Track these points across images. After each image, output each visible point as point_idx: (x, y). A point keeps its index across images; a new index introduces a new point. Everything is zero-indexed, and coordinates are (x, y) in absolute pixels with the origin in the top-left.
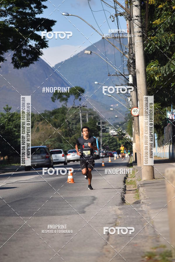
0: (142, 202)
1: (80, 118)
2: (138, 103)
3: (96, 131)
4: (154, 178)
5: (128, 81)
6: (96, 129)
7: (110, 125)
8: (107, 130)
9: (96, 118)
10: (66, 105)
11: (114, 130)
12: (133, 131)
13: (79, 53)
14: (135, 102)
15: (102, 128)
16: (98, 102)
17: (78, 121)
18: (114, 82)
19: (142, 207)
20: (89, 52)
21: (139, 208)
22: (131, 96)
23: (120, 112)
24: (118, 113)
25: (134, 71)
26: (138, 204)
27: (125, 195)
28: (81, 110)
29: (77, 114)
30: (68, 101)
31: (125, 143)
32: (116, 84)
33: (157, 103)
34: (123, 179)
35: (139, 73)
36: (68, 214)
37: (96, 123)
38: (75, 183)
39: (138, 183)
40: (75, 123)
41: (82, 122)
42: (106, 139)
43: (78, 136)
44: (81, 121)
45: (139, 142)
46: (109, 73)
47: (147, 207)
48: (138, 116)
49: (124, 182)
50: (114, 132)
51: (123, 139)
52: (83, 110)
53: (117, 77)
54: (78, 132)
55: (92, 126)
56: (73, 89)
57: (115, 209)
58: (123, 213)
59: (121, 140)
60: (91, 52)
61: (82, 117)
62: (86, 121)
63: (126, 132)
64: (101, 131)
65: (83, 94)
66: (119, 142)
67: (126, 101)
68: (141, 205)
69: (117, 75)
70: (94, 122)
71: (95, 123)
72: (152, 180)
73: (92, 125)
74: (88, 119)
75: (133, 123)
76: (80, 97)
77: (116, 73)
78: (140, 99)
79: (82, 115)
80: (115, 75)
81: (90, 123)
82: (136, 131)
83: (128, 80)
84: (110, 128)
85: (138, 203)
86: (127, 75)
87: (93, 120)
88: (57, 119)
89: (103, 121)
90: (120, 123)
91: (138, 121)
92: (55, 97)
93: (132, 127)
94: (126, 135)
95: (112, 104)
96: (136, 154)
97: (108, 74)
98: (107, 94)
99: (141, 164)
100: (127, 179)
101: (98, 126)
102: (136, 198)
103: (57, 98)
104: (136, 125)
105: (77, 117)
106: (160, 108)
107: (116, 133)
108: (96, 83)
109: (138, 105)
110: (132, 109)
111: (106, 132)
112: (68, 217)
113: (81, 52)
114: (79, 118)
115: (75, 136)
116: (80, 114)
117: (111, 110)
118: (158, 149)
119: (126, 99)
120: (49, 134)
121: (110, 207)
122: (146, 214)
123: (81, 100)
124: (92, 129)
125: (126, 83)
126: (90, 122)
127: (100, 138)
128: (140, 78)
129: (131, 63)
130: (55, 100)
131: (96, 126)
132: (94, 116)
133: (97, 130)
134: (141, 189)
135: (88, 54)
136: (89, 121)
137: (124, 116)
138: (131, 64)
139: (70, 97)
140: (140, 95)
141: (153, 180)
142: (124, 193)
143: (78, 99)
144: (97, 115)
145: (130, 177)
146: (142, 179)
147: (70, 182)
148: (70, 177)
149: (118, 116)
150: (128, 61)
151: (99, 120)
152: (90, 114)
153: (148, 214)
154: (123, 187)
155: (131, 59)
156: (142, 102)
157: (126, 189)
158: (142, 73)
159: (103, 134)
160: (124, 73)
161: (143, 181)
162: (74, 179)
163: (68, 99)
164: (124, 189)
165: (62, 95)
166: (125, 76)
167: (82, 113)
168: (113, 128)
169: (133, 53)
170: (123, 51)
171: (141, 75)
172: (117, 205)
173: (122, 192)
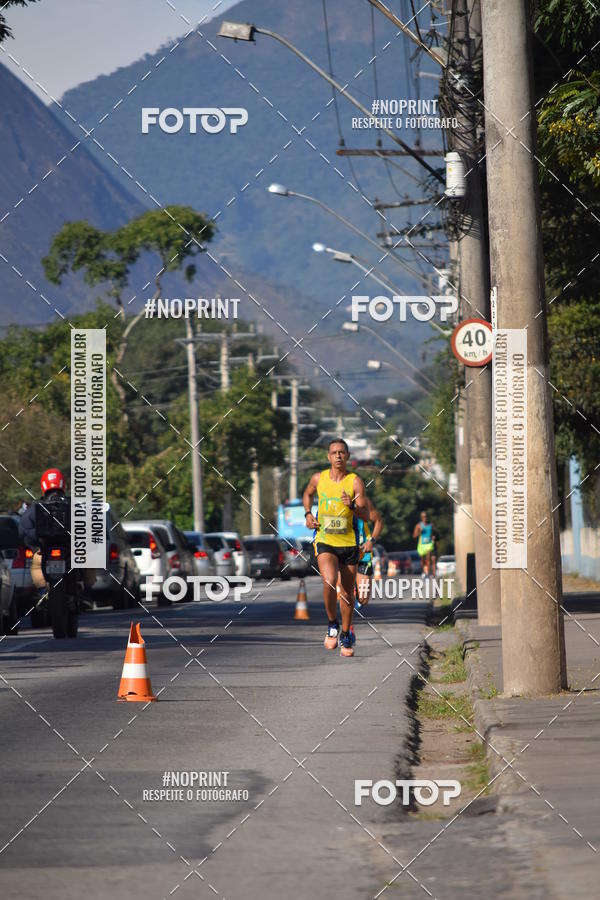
0: (506, 809)
1: (186, 371)
2: (493, 298)
3: (265, 439)
4: (564, 686)
5: (440, 185)
6: (268, 426)
7: (339, 410)
8: (324, 433)
9: (272, 371)
11: (360, 433)
12: (461, 441)
13: (188, 36)
14: (473, 295)
15: (301, 421)
16: (278, 288)
17: (177, 384)
18: (365, 189)
19: (503, 833)
20: (244, 31)
21: (491, 835)
22: (455, 262)
23: (394, 345)
24: (386, 348)
25: (474, 135)
26: (486, 816)
27: (414, 768)
28: (194, 327)
29: (171, 346)
30: (130, 277)
31: (413, 501)
32: (377, 200)
33: (588, 303)
34: (404, 688)
35: (498, 137)
36: (124, 862)
37: (269, 395)
38: (157, 700)
39: (483, 712)
40: (159, 397)
41: (198, 390)
43: (177, 459)
44: (192, 385)
46: (342, 143)
47: (528, 831)
48: (487, 366)
49: (412, 702)
50: (362, 443)
51: (407, 481)
52: (204, 330)
53: (383, 165)
54: (175, 439)
55: (248, 411)
56: (154, 219)
57: (362, 840)
59: (393, 490)
60: (253, 30)
61: (197, 361)
62: (218, 385)
63: (421, 448)
64: (294, 439)
65: (204, 245)
66: (382, 496)
67: (425, 286)
68: (502, 822)
69: (384, 153)
70: (260, 389)
71: (264, 396)
72: (552, 696)
74: (230, 377)
75: (458, 403)
76: (188, 261)
77: (380, 143)
78: (505, 276)
79: (195, 354)
80: (372, 153)
81: (239, 394)
82: (474, 443)
83: (440, 175)
84: (340, 428)
85: (482, 813)
86: (435, 154)
87: (251, 381)
89: (306, 387)
90: (392, 401)
91: (486, 391)
92: (64, 257)
93: (453, 423)
94: (422, 462)
96: (471, 559)
97: (339, 148)
98: (329, 250)
99: (499, 610)
100: (426, 690)
101: (277, 412)
102: (474, 788)
103: (71, 264)
104: (475, 409)
105: (171, 363)
107: (369, 453)
108: (274, 189)
109: (494, 310)
110: (456, 330)
111: (320, 446)
112: (123, 874)
113: (201, 28)
114: (181, 368)
115: (160, 461)
116: (190, 348)
117: (350, 331)
118: (587, 538)
119: (425, 277)
120: (27, 446)
121: (340, 828)
122: (526, 868)
123: (196, 278)
124: (248, 426)
125: (428, 192)
126: (235, 388)
127: (288, 475)
128: (507, 168)
129: (458, 93)
130: (64, 270)
131: (268, 412)
132: (261, 358)
133: (274, 433)
134: (498, 743)
135: (236, 39)
136: (231, 383)
137: (411, 365)
138: (456, 97)
139: (139, 260)
140: (502, 259)
141: (561, 695)
142: (408, 759)
143: (181, 269)
144: (276, 356)
145: (438, 678)
146: (502, 691)
147: (130, 698)
148: (132, 671)
149: (385, 364)
150: (445, 79)
151: (286, 383)
152: (239, 350)
153: (538, 870)
154: (404, 727)
155: (460, 72)
156: (512, 292)
157: (418, 741)
158: (514, 147)
159: (306, 453)
160: (418, 143)
161: (507, 701)
162: (153, 683)
163: (127, 271)
164: (411, 739)
165: (97, 248)
166: (426, 159)
167: (200, 344)
168: (356, 425)
169: (468, 42)
170: (418, 28)
171: (509, 152)
172: (373, 822)
173: (399, 756)
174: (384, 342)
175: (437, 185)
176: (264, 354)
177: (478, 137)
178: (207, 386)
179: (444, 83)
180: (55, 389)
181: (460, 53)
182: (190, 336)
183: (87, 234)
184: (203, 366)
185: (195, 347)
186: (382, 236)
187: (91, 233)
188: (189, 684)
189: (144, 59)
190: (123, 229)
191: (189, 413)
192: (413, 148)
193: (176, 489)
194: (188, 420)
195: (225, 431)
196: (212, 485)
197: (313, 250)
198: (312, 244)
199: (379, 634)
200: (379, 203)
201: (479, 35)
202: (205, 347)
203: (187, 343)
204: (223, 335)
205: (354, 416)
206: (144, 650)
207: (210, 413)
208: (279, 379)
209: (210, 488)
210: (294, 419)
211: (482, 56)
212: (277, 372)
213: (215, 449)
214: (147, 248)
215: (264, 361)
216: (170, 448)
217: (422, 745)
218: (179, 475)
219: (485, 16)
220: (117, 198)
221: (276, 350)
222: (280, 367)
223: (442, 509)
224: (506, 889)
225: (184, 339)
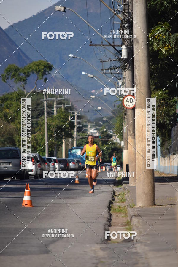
1: (44, 109)
3: (67, 130)
4: (154, 204)
5: (120, 55)
6: (68, 126)
7: (89, 121)
8: (84, 128)
9: (69, 109)
10: (24, 89)
11: (95, 128)
12: (125, 131)
13: (46, 10)
15: (77, 125)
18: (97, 56)
19: (136, 247)
20: (63, 9)
21: (132, 248)
22: (124, 78)
23: (105, 102)
24: (103, 103)
26: (131, 242)
27: (110, 228)
28: (46, 96)
29: (39, 102)
30: (27, 81)
31: (110, 149)
32: (101, 59)
34: (107, 204)
35: (138, 42)
36: (23, 254)
37: (68, 117)
38: (34, 207)
39: (130, 212)
40: (36, 117)
41: (47, 115)
42: (83, 141)
43: (40, 135)
44: (45, 113)
45: (133, 149)
47: (143, 247)
48: (133, 109)
49: (109, 208)
50: (96, 131)
51: (109, 143)
52: (49, 97)
53: (103, 49)
54: (40, 129)
55: (62, 121)
56: (35, 64)
57: (94, 249)
58: (106, 256)
59: (105, 145)
60: (65, 8)
61: (47, 106)
62: (53, 113)
63: (113, 133)
64: (75, 130)
65: (50, 72)
66: (102, 147)
67: (115, 85)
68: (135, 244)
69: (103, 45)
70: (66, 115)
71: (67, 117)
72: (151, 207)
73: (62, 119)
74: (57, 111)
75: (124, 120)
76: (45, 76)
77: (102, 42)
79: (46, 104)
80: (100, 45)
81: (59, 116)
82: (129, 132)
83: (120, 52)
84: (89, 127)
86: (119, 46)
87: (63, 112)
88: (9, 109)
89: (79, 114)
90: (105, 119)
91: (133, 116)
92: (8, 74)
93: (123, 126)
94: (113, 137)
95: (94, 90)
96: (127, 166)
98: (87, 74)
100: (113, 205)
101: (70, 122)
103: (10, 77)
105: (39, 106)
106: (167, 97)
107: (97, 134)
108: (70, 55)
111: (83, 132)
112: (23, 258)
113: (50, 8)
114: (42, 108)
115: (35, 136)
116: (45, 102)
118: (162, 160)
119: (115, 82)
121: (88, 245)
122: (142, 258)
124: (62, 126)
125: (116, 57)
126: (58, 114)
127: (74, 140)
129: (125, 28)
130: (8, 78)
132: (66, 106)
133: (70, 128)
134: (135, 220)
135: (60, 11)
137: (111, 108)
139: (30, 76)
140: (138, 77)
141: (154, 207)
142: (108, 225)
143: (43, 79)
144: (70, 105)
145: (117, 201)
146: (136, 205)
147: (26, 206)
148: (27, 198)
149: (103, 108)
150: (122, 24)
151: (73, 113)
152: (59, 103)
153: (146, 258)
154: (107, 215)
155: (126, 22)
156: (141, 87)
157: (111, 220)
158: (142, 44)
159: (79, 134)
160: (113, 43)
161: (137, 208)
162: (32, 202)
163: (27, 79)
164: (109, 219)
165: (18, 72)
166: (116, 47)
167: (48, 101)
168: (94, 126)
169: (128, 13)
170: (114, 8)
171: (140, 46)
172: (97, 243)
173: (105, 224)
174: (103, 102)
175: (119, 55)
176: (67, 105)
177: (131, 41)
178: (50, 114)
179: (121, 25)
180: (5, 114)
181: (126, 16)
182: (45, 99)
183: (15, 68)
184: (49, 108)
185: (46, 102)
186: (102, 70)
187: (16, 68)
188: (43, 202)
189: (33, 16)
190: (26, 67)
191: (44, 122)
192: (112, 44)
193: (41, 144)
194: (44, 124)
195: (55, 127)
196: (51, 143)
197: (82, 74)
198: (82, 72)
199: (100, 188)
200: (102, 60)
201: (132, 11)
202: (50, 102)
203: (44, 101)
204: (55, 99)
205: (93, 123)
206: (30, 192)
207: (50, 122)
208: (71, 112)
209: (50, 144)
210: (76, 124)
211: (133, 17)
212: (71, 110)
213: (52, 132)
214: (33, 73)
215: (67, 106)
216: (39, 132)
217: (112, 221)
218: (41, 140)
219: (134, 5)
220: (24, 58)
221: (70, 103)
222: (71, 108)
223: (119, 151)
224: (137, 264)
225: (43, 100)
